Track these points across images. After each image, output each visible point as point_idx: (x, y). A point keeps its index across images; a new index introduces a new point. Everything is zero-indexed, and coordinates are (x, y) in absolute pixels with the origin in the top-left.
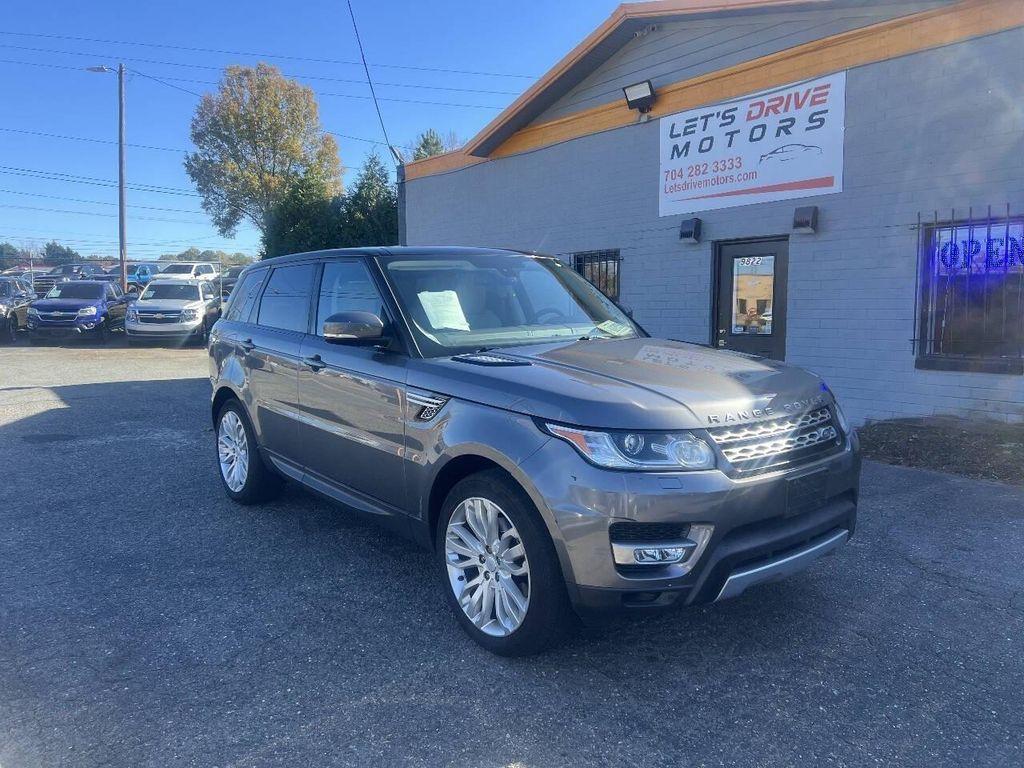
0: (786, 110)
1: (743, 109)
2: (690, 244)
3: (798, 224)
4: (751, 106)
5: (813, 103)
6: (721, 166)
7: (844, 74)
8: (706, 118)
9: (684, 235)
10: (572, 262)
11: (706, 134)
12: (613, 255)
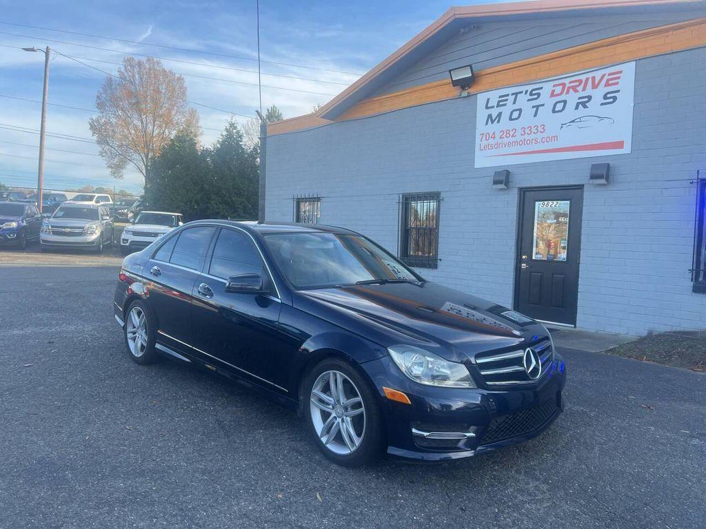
0: (584, 89)
1: (547, 88)
2: (501, 189)
3: (593, 177)
4: (554, 86)
5: (607, 85)
6: (527, 131)
7: (634, 63)
8: (516, 94)
9: (496, 182)
10: (401, 201)
11: (516, 107)
12: (435, 196)
